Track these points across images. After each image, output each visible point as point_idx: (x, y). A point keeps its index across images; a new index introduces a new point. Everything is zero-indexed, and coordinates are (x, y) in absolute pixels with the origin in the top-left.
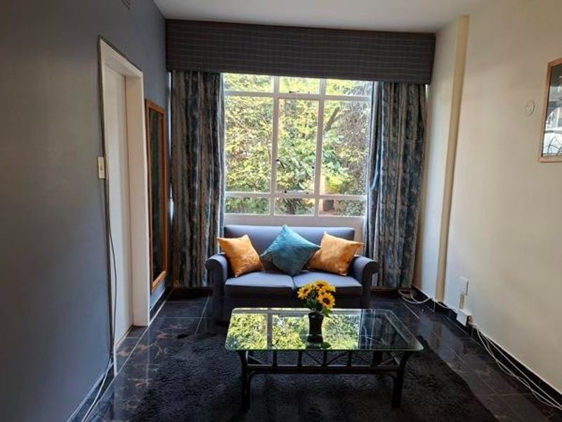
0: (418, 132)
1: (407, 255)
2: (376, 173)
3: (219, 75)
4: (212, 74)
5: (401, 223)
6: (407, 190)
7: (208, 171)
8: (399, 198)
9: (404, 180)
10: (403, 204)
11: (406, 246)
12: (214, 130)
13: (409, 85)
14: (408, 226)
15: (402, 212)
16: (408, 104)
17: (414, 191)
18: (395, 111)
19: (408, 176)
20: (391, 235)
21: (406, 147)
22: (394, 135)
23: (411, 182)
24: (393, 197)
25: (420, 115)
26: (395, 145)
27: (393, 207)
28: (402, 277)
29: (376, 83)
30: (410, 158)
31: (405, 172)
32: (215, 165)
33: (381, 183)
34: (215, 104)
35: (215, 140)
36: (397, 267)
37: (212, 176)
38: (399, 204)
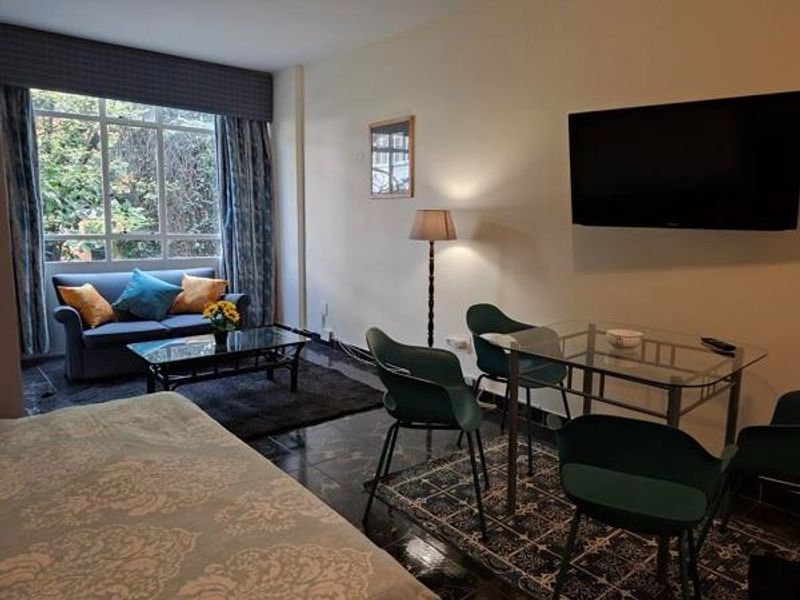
0: (265, 168)
1: (267, 292)
2: (229, 210)
3: (27, 90)
4: (17, 88)
5: (258, 259)
6: (261, 227)
7: (21, 209)
8: (254, 235)
9: (257, 216)
10: (258, 241)
11: (265, 283)
12: (26, 156)
13: (251, 122)
14: (265, 263)
15: (258, 250)
16: (253, 140)
17: (268, 227)
18: (241, 147)
19: (260, 213)
20: (250, 273)
21: (255, 183)
22: (243, 171)
23: (264, 219)
24: (248, 233)
25: (265, 152)
26: (245, 181)
27: (249, 244)
28: (264, 315)
29: (219, 117)
30: (259, 194)
31: (256, 208)
32: (30, 201)
33: (235, 220)
34: (24, 125)
35: (27, 169)
36: (258, 305)
37: (26, 215)
38: (254, 241)
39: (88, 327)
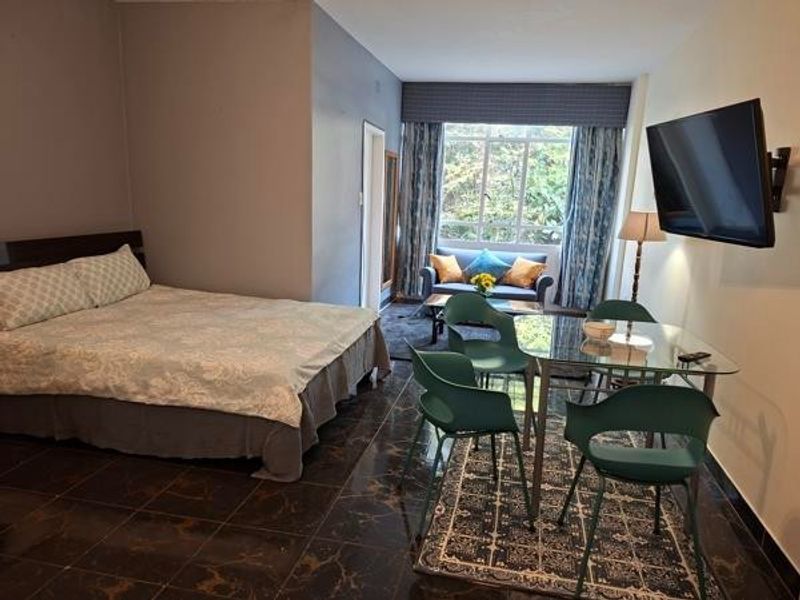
0: (614, 171)
1: (596, 281)
2: (572, 206)
3: (440, 124)
4: (436, 124)
5: (593, 252)
6: (600, 223)
7: (428, 203)
8: (592, 229)
9: (598, 213)
10: (596, 235)
11: (596, 273)
12: (435, 169)
13: (606, 129)
14: (599, 254)
15: (594, 242)
16: (605, 146)
17: (606, 223)
18: (592, 151)
19: (601, 211)
20: (581, 262)
21: (601, 184)
22: (590, 173)
23: (604, 215)
24: (585, 229)
25: (616, 156)
26: (590, 182)
27: (585, 237)
28: (590, 301)
29: (576, 128)
30: (603, 193)
31: (599, 206)
32: (434, 197)
33: (575, 215)
34: (436, 148)
35: (435, 177)
36: (585, 291)
37: (430, 207)
38: (592, 235)
39: (438, 281)
